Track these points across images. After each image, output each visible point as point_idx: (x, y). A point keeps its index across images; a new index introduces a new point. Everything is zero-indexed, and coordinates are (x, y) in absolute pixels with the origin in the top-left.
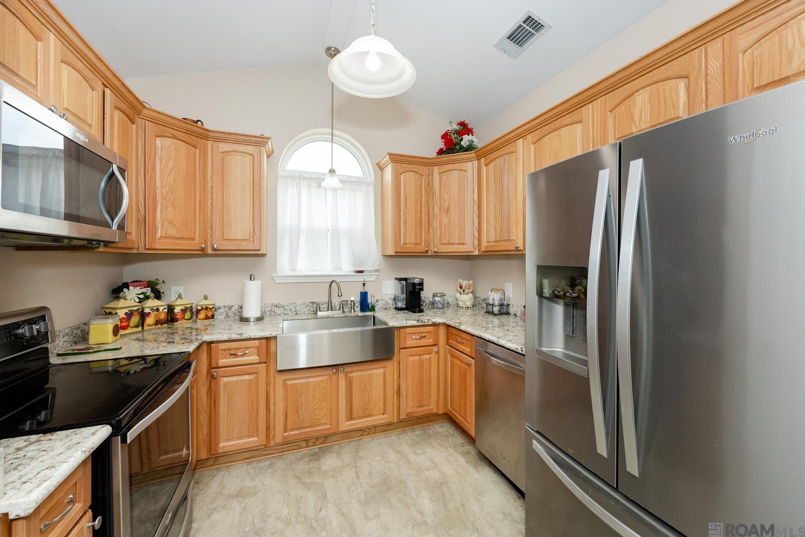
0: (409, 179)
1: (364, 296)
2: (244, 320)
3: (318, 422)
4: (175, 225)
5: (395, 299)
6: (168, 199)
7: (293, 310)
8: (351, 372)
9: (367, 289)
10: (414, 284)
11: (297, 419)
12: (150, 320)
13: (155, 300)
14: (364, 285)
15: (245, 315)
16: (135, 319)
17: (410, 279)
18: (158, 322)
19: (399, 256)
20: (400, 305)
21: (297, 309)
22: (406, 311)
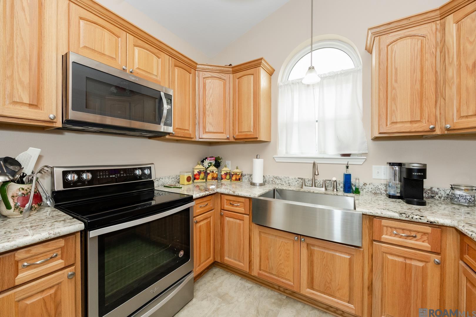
1: (347, 178)
2: (253, 184)
3: (283, 275)
4: (213, 126)
5: (387, 185)
6: (209, 111)
7: (287, 182)
8: (313, 245)
9: (350, 172)
10: (413, 170)
11: (268, 265)
12: (210, 177)
13: (213, 167)
14: (347, 167)
15: (254, 181)
16: (202, 175)
17: (404, 164)
18: (213, 178)
20: (392, 192)
21: (290, 182)
22: (400, 200)
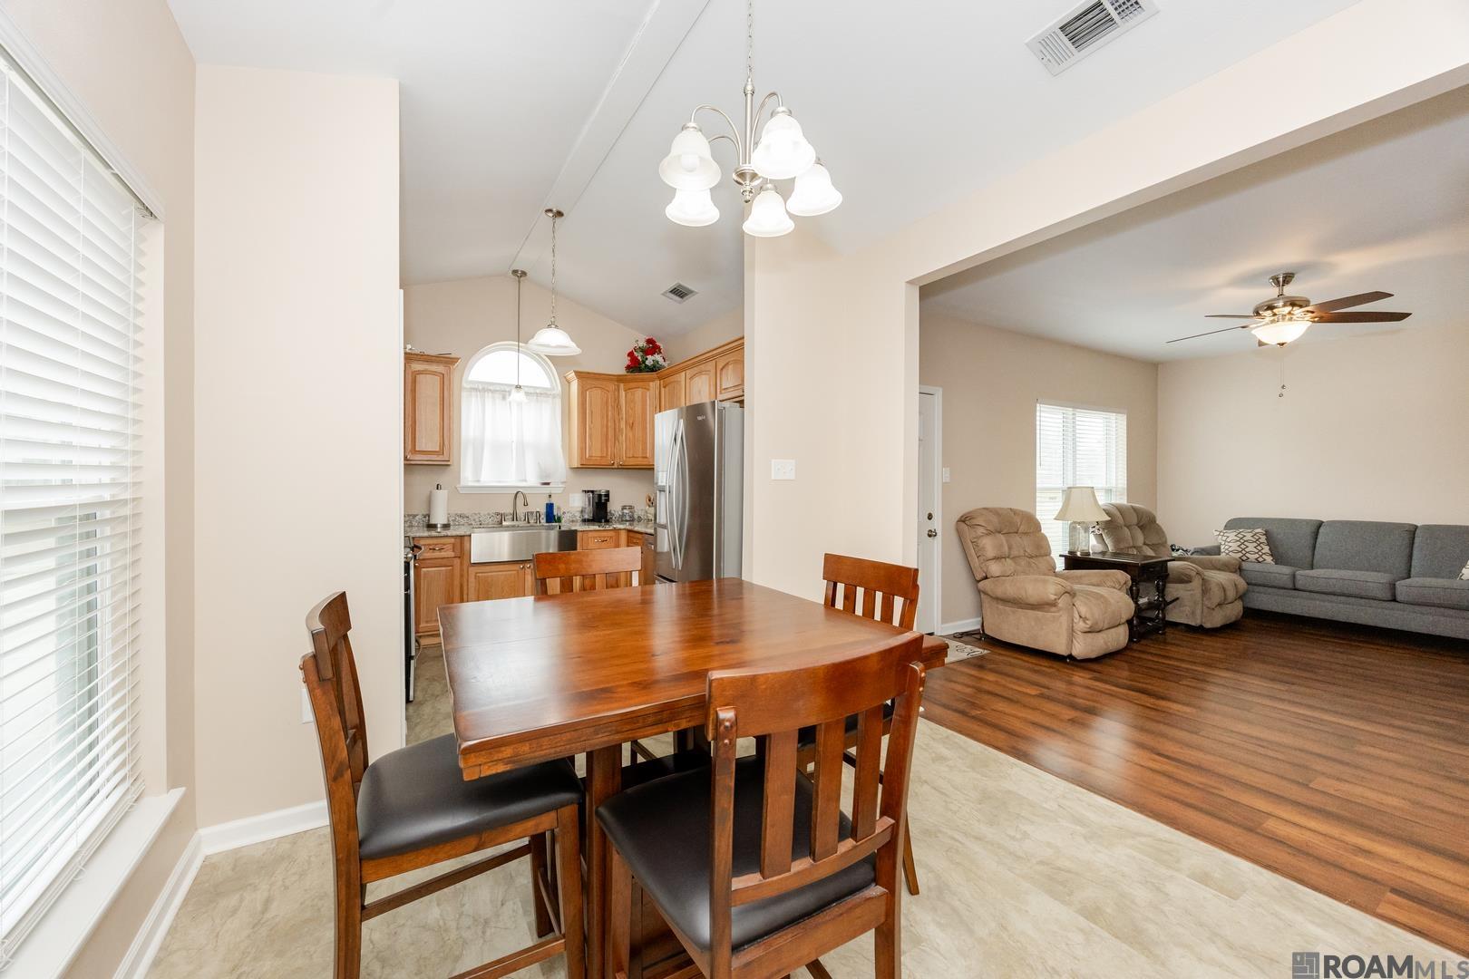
0: (595, 396)
1: (550, 507)
5: (582, 511)
7: (477, 520)
9: (553, 500)
10: (600, 496)
14: (550, 496)
15: (432, 522)
17: (596, 491)
19: (585, 467)
20: (586, 517)
21: (481, 519)
22: (594, 523)
